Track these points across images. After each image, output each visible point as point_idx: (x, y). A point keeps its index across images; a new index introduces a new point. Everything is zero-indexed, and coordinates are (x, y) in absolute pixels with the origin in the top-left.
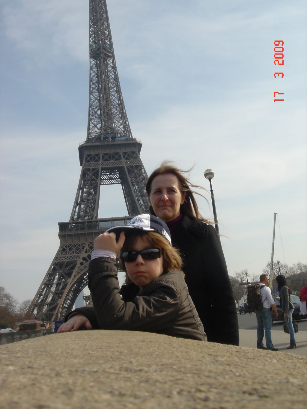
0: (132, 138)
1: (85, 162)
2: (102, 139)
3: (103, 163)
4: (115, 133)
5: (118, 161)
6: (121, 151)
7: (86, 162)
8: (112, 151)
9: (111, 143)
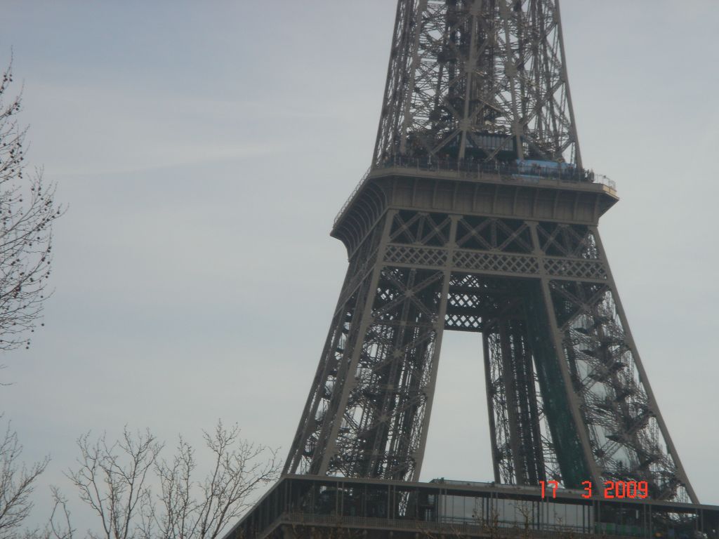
0: (580, 170)
1: (389, 239)
2: (462, 154)
3: (458, 255)
4: (514, 138)
5: (518, 255)
6: (531, 218)
7: (394, 241)
8: (501, 211)
9: (497, 179)
